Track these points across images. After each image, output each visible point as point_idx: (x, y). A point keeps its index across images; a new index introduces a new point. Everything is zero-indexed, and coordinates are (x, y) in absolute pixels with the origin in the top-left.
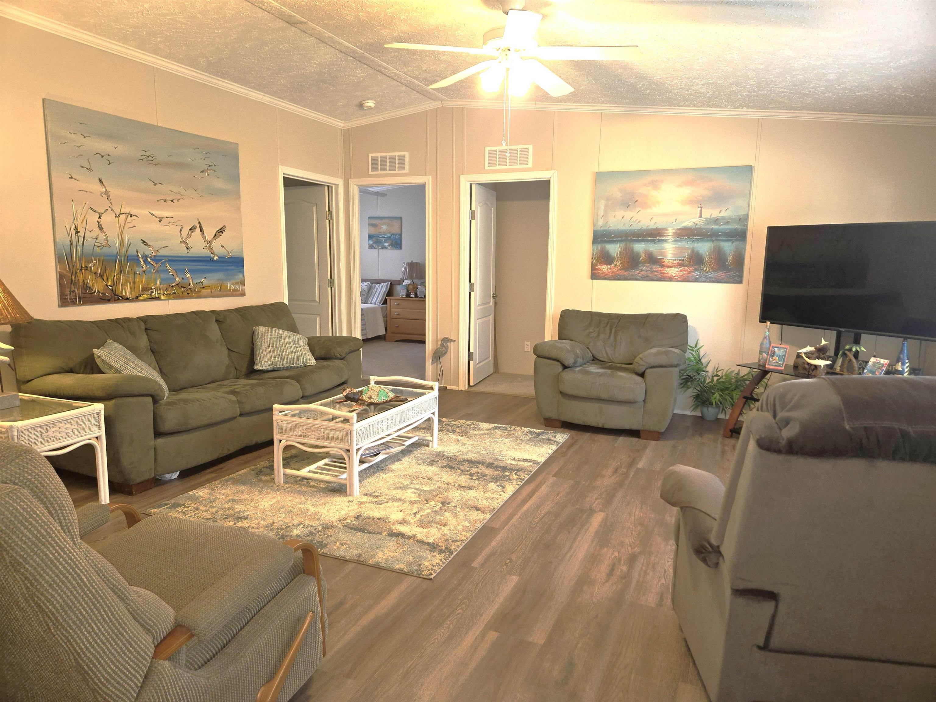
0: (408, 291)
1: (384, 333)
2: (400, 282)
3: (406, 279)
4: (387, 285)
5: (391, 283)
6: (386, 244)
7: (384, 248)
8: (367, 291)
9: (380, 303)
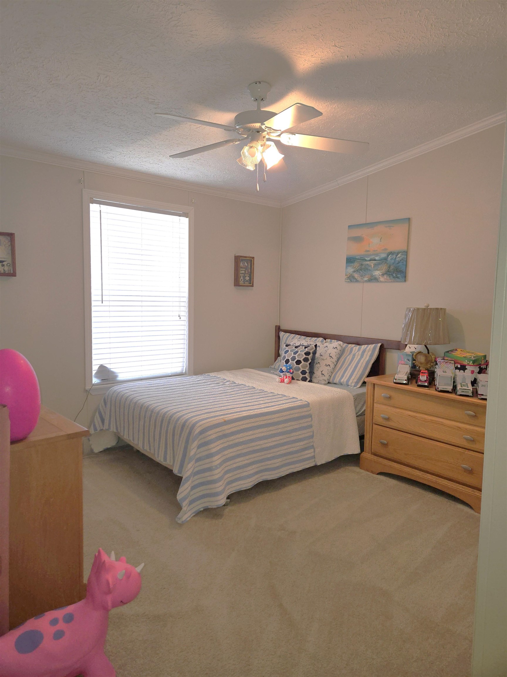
0: (414, 366)
1: (357, 451)
2: (399, 346)
3: (410, 343)
4: (374, 349)
5: (382, 347)
6: (377, 273)
7: (373, 279)
8: (335, 359)
9: (357, 383)
